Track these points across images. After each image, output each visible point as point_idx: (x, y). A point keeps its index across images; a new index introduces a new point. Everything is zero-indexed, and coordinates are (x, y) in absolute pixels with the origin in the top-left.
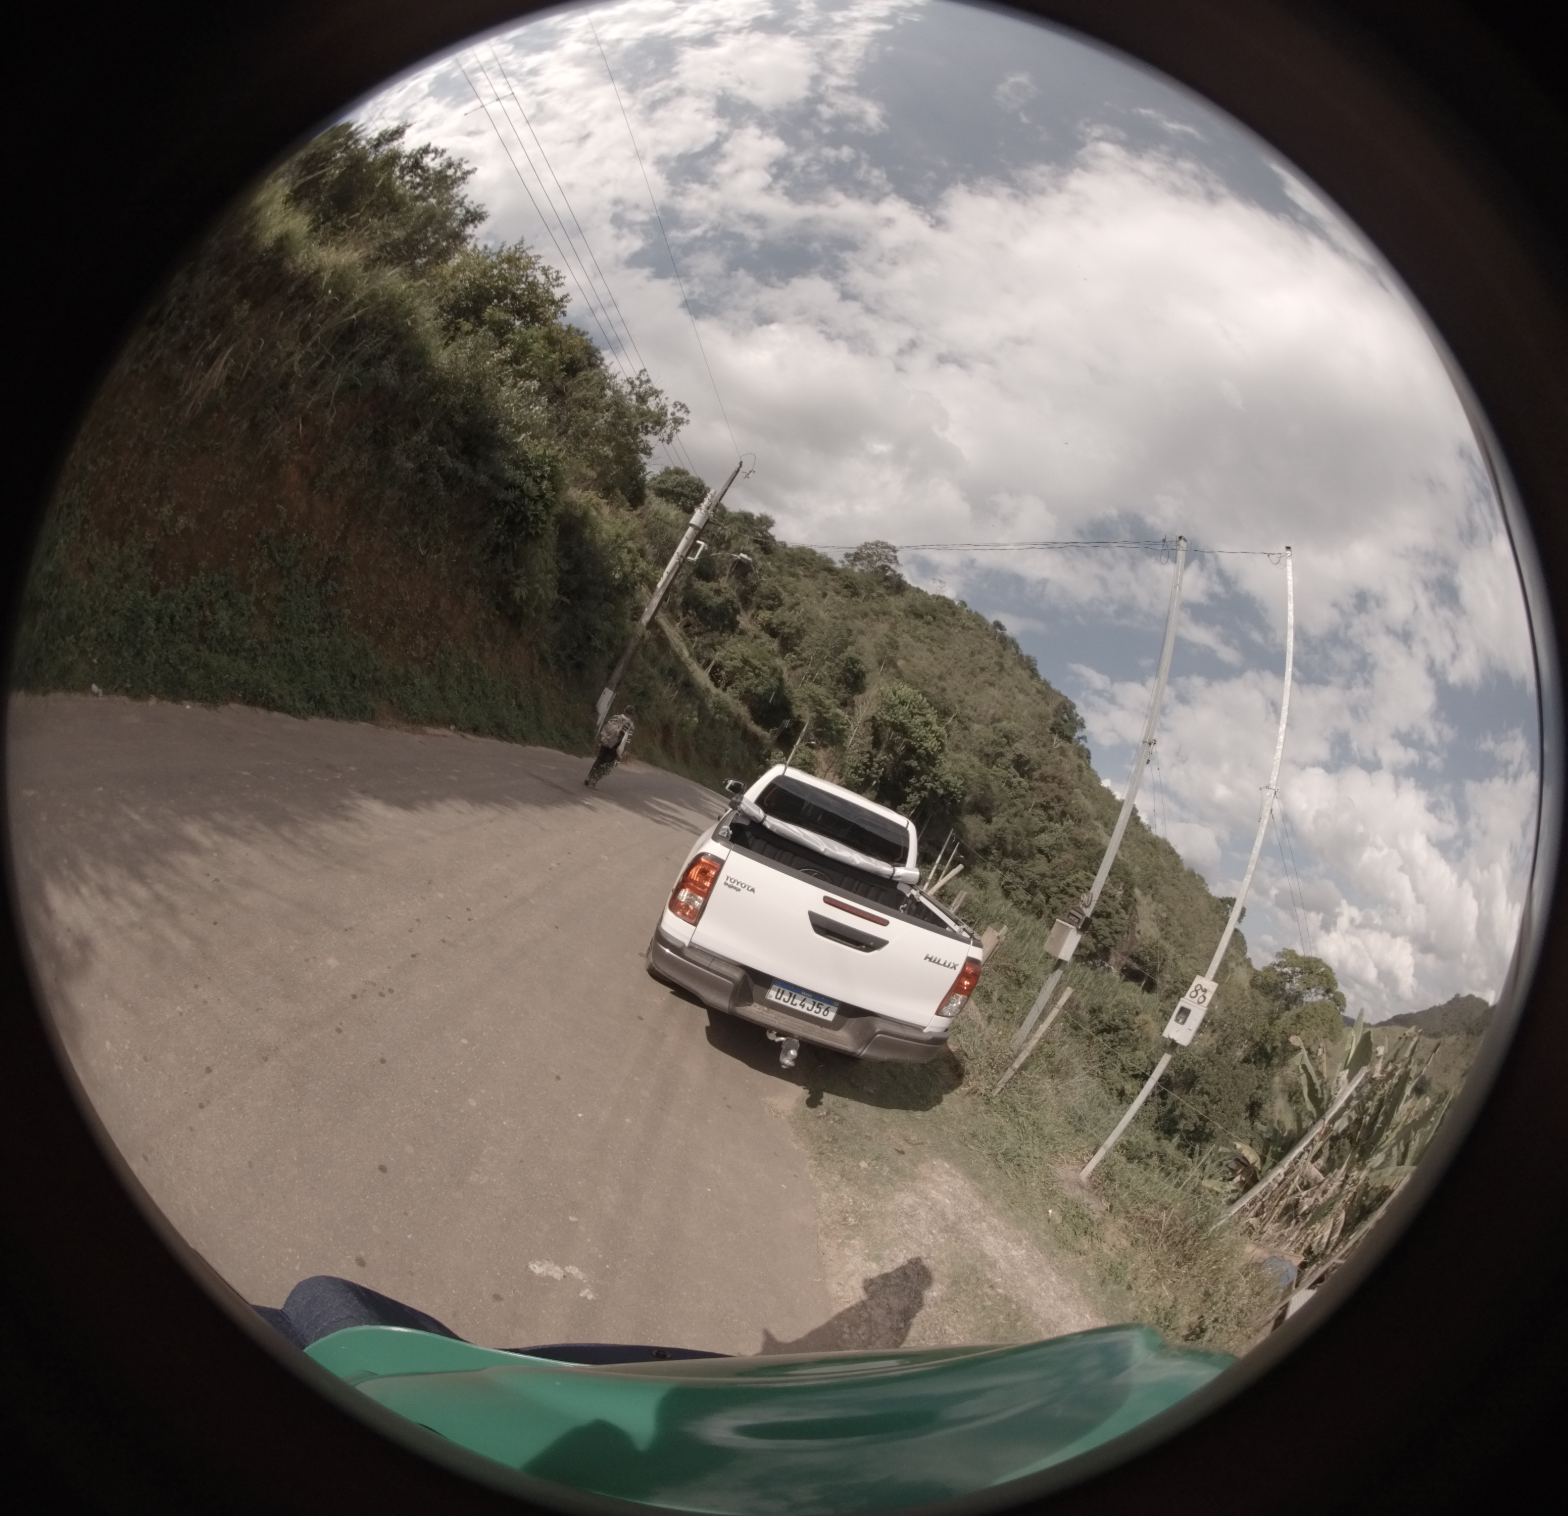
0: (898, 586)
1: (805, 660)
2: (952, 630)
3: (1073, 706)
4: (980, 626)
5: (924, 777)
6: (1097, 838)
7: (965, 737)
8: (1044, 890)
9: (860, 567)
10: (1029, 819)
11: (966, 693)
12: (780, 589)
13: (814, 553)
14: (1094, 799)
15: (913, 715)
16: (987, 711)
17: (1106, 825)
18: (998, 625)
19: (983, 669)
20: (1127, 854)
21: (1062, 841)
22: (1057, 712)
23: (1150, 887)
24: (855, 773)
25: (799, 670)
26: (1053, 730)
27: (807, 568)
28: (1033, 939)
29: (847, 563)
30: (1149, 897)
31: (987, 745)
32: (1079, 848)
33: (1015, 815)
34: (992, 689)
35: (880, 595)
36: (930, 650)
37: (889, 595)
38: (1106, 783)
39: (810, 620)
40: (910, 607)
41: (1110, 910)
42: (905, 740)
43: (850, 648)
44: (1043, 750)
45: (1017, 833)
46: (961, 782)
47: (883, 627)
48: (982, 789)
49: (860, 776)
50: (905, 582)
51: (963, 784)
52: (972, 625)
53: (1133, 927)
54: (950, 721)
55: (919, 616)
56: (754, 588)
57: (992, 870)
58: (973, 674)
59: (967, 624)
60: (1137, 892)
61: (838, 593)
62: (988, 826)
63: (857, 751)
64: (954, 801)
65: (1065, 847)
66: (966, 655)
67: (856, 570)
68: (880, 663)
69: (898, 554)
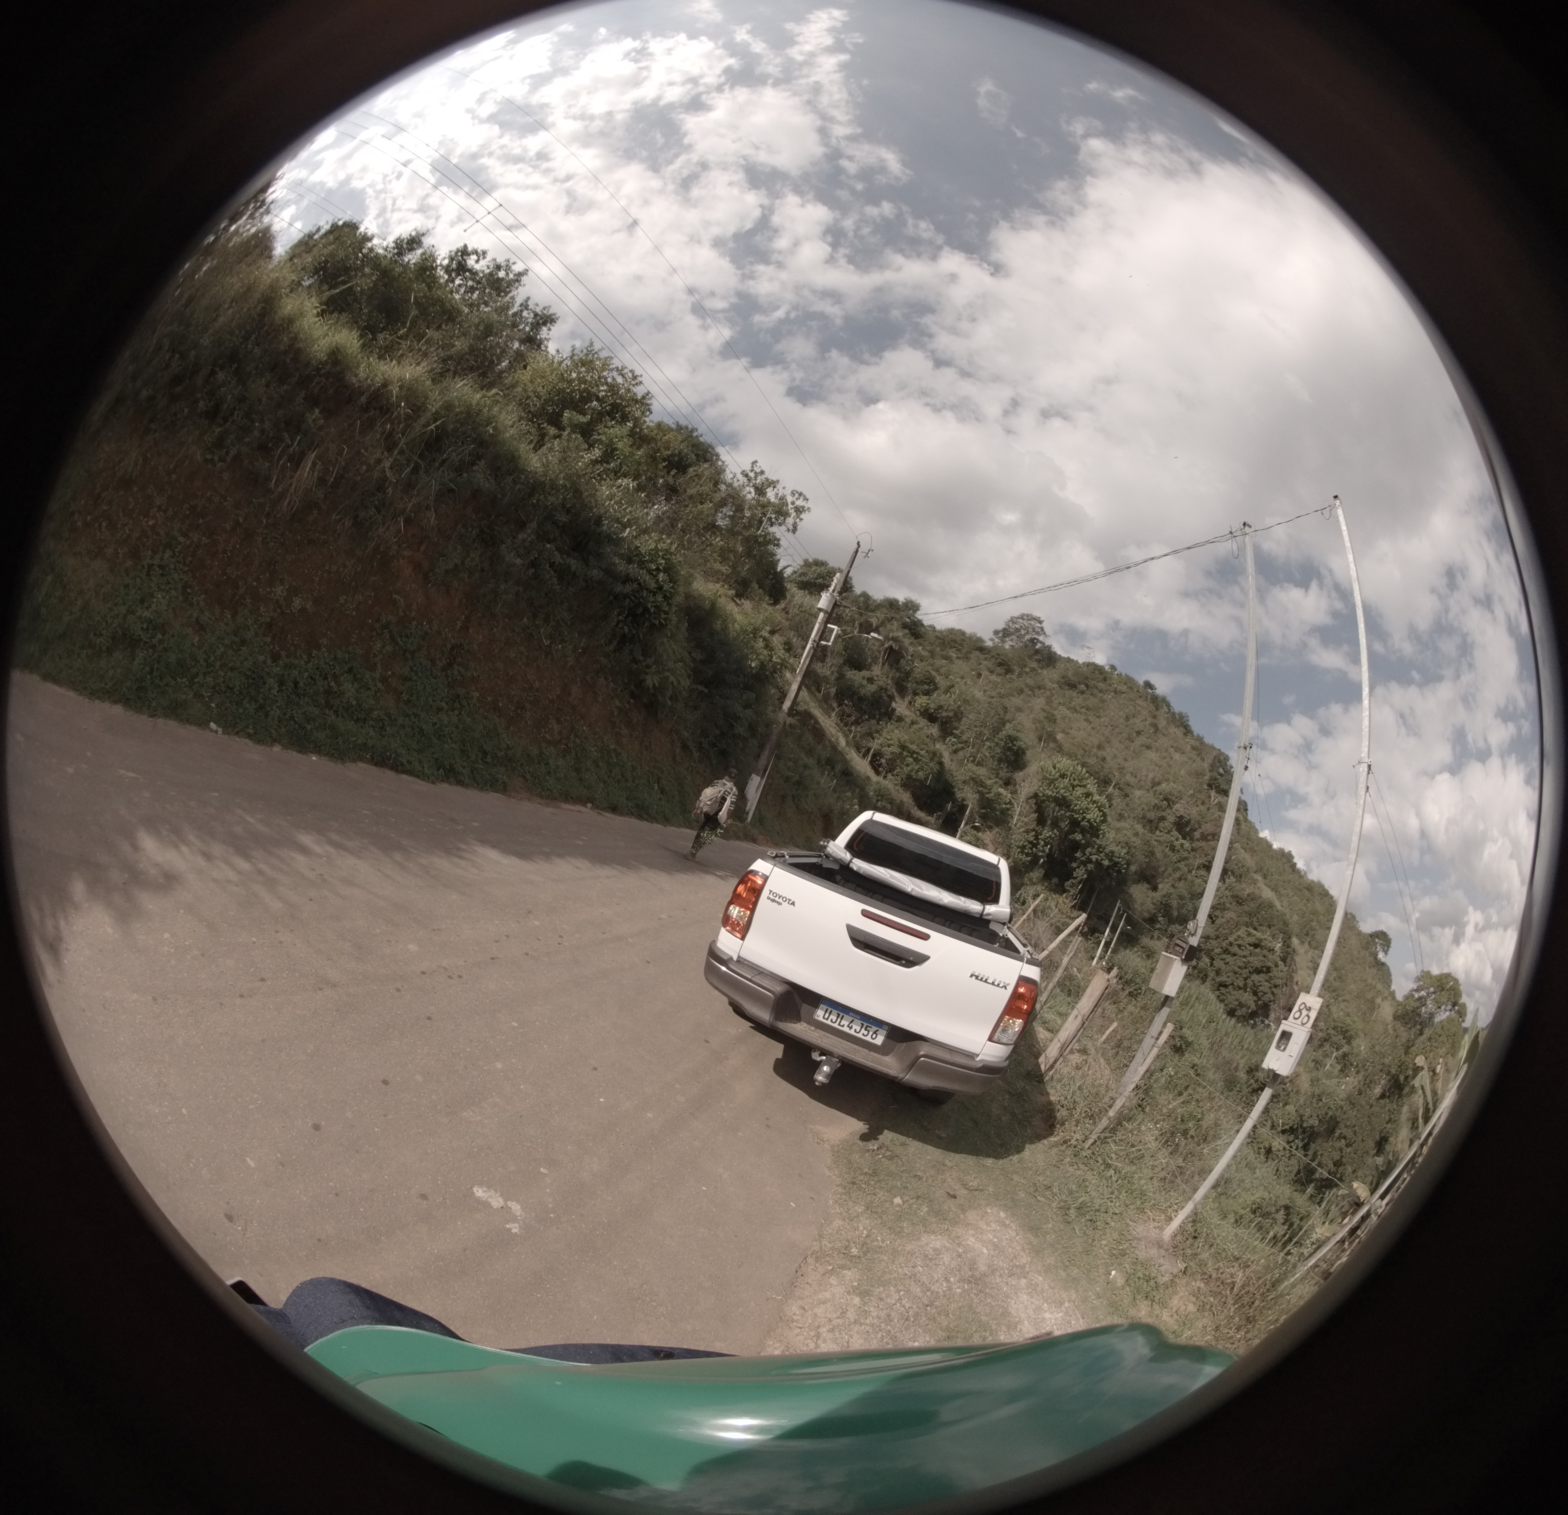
0: (1049, 658)
1: (966, 742)
2: (1105, 697)
3: (1227, 758)
4: (1131, 688)
5: (1089, 850)
6: (1257, 891)
7: (1127, 805)
8: (1209, 953)
9: (1010, 643)
10: (1192, 881)
11: (1126, 760)
12: (934, 673)
14: (1253, 851)
15: (1074, 787)
16: (1147, 776)
17: (1265, 877)
18: (1148, 684)
19: (1139, 733)
20: (1285, 903)
21: (1225, 899)
22: (1213, 767)
23: (1307, 934)
24: (1022, 852)
25: (961, 753)
26: (1210, 786)
27: (959, 650)
28: (1197, 1004)
29: (996, 640)
30: (1306, 945)
31: (1149, 810)
32: (1240, 904)
33: (1180, 879)
34: (1149, 752)
35: (1033, 670)
36: (1087, 720)
37: (1042, 668)
38: (1264, 834)
39: (966, 701)
40: (1063, 678)
41: (1270, 964)
42: (1068, 814)
43: (1008, 726)
44: (1202, 808)
45: (1181, 898)
46: (1125, 851)
47: (1039, 703)
48: (1146, 857)
49: (1027, 855)
51: (1128, 853)
52: (1124, 688)
53: (1292, 977)
54: (1111, 789)
55: (1071, 686)
56: (908, 674)
57: (1159, 939)
58: (1130, 739)
59: (1119, 688)
60: (1295, 941)
61: (992, 672)
62: (1154, 894)
63: (1022, 830)
64: (1119, 872)
65: (1228, 905)
66: (1122, 720)
67: (1007, 646)
68: (1040, 739)
69: (1044, 625)
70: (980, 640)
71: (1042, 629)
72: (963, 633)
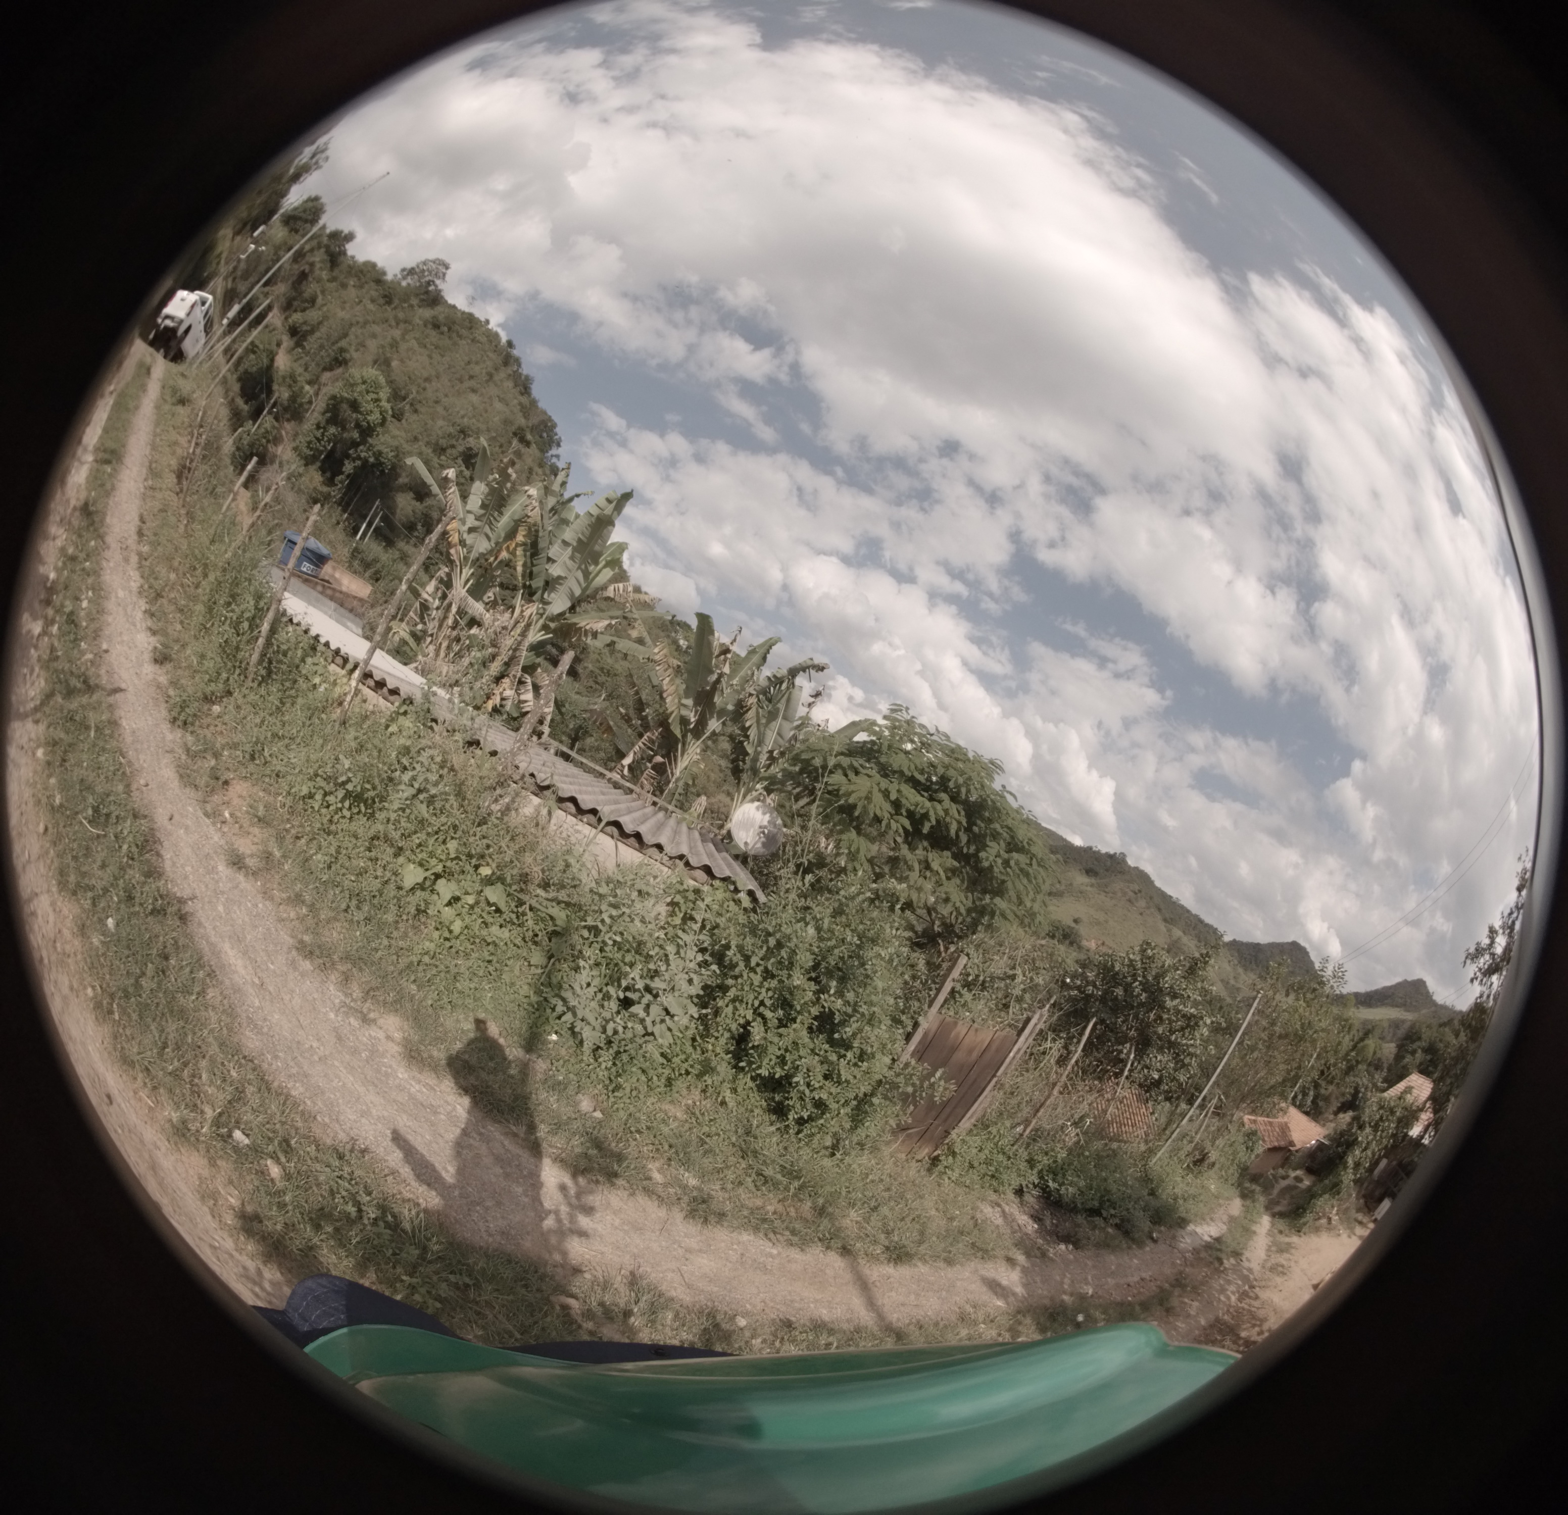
0: (434, 299)
2: (460, 341)
4: (491, 342)
5: (361, 448)
9: (409, 281)
12: (319, 293)
18: (510, 344)
19: (472, 377)
22: (535, 428)
24: (308, 447)
27: (360, 280)
29: (399, 276)
35: (412, 306)
36: (430, 357)
37: (420, 307)
40: (434, 317)
42: (355, 415)
47: (395, 333)
49: (312, 449)
52: (484, 339)
55: (436, 326)
58: (461, 380)
59: (479, 338)
61: (373, 301)
64: (383, 472)
66: (462, 363)
67: (404, 283)
69: (449, 272)
70: (384, 273)
71: (444, 274)
72: (374, 265)
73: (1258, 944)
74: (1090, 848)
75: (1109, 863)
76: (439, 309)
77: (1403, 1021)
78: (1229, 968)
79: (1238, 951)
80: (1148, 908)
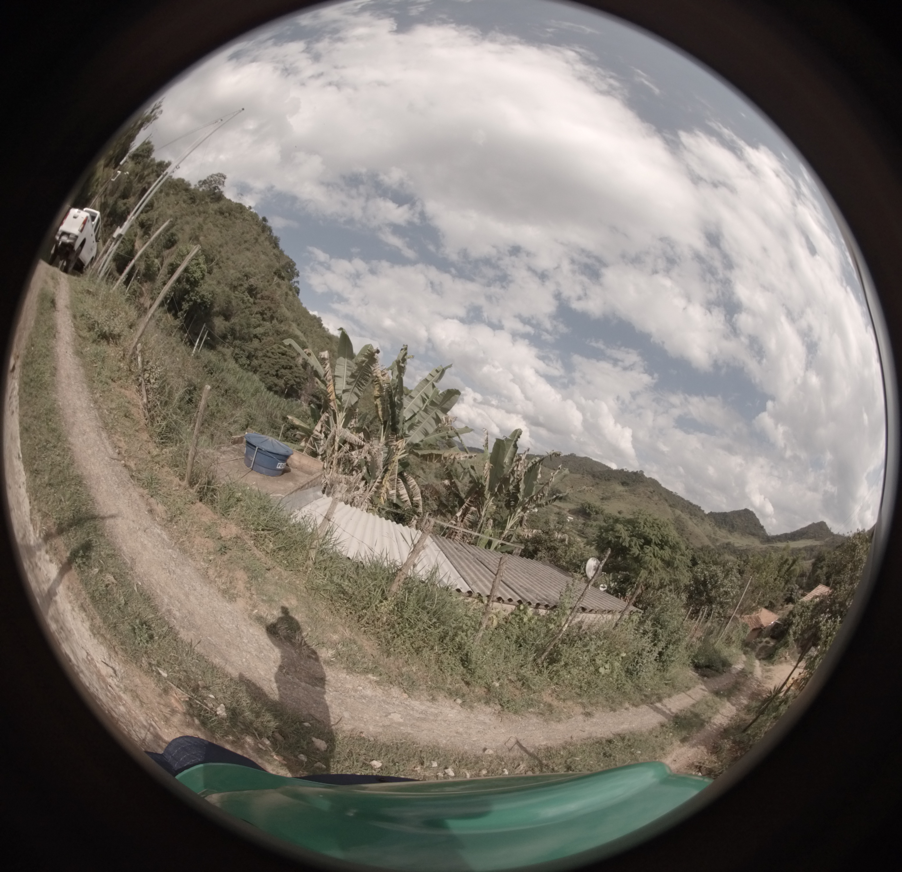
0: (219, 198)
2: (236, 221)
3: (294, 264)
4: (254, 219)
5: (191, 294)
6: (290, 330)
9: (203, 188)
10: (252, 320)
11: (232, 254)
12: (155, 201)
13: (183, 180)
14: (293, 311)
16: (241, 263)
17: (298, 325)
18: (264, 219)
19: (246, 242)
20: (310, 340)
21: (269, 331)
22: (284, 267)
26: (275, 273)
27: (176, 190)
29: (198, 186)
31: (235, 281)
32: (279, 335)
33: (244, 318)
34: (247, 252)
35: (207, 203)
36: (221, 232)
37: (211, 203)
38: (305, 305)
40: (220, 208)
44: (266, 283)
46: (211, 296)
47: (199, 220)
48: (226, 304)
50: (223, 196)
51: (213, 297)
52: (249, 218)
54: (213, 264)
55: (222, 213)
58: (240, 244)
59: (247, 218)
61: (184, 202)
62: (227, 323)
64: (206, 307)
65: (270, 334)
66: (239, 234)
67: (201, 189)
68: (190, 239)
69: (226, 180)
70: (189, 185)
73: (725, 513)
74: (623, 470)
75: (634, 477)
76: (222, 202)
77: (815, 546)
78: (709, 528)
79: (714, 518)
80: (660, 500)
